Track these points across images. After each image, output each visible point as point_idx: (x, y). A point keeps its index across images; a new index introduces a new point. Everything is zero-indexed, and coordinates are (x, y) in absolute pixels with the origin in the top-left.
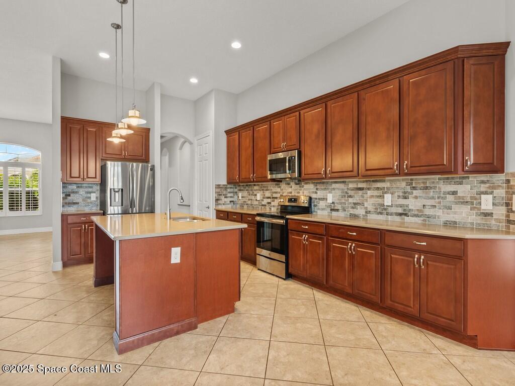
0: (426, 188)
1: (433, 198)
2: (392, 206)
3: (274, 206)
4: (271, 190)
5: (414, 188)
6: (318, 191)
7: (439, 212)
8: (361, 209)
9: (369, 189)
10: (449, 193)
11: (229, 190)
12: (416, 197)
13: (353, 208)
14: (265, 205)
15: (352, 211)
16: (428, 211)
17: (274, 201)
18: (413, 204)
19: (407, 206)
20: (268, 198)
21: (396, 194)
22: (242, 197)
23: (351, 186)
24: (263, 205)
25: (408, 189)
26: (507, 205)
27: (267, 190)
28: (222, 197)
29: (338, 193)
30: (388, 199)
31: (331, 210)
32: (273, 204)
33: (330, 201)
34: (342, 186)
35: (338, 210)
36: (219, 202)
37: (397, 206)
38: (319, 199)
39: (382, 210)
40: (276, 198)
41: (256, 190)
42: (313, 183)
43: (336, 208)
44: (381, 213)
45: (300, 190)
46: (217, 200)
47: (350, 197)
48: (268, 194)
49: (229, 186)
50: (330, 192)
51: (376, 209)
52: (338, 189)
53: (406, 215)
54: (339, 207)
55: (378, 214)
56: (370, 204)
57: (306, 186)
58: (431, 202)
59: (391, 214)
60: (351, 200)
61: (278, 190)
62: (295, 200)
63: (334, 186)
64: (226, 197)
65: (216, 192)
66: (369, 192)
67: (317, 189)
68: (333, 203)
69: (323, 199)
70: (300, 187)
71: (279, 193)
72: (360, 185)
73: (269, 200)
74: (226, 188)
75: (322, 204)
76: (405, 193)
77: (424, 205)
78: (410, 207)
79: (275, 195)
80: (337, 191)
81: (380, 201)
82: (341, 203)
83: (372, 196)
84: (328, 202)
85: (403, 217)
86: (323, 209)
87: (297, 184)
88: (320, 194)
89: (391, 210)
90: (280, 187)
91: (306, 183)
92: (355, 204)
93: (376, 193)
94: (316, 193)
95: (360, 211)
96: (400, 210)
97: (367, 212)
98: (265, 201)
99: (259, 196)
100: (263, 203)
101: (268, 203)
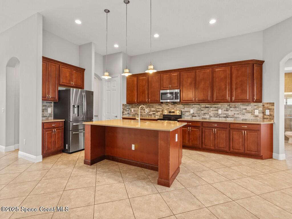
0: (235, 107)
1: (238, 111)
2: (221, 114)
3: (157, 115)
4: (156, 107)
5: (231, 107)
6: (185, 108)
7: (240, 116)
8: (208, 115)
9: (211, 107)
10: (244, 109)
11: (127, 107)
12: (231, 111)
13: (203, 115)
14: (151, 115)
15: (203, 117)
16: (236, 116)
17: (157, 113)
18: (230, 113)
19: (228, 114)
20: (153, 111)
21: (223, 110)
22: (134, 111)
23: (202, 106)
24: (149, 115)
25: (228, 107)
26: (263, 113)
27: (153, 107)
28: (125, 111)
29: (196, 109)
30: (220, 112)
31: (192, 116)
32: (156, 114)
33: (192, 111)
34: (198, 106)
35: (196, 116)
36: (124, 113)
37: (224, 114)
38: (186, 112)
39: (217, 115)
40: (159, 111)
42: (182, 104)
43: (195, 115)
44: (217, 117)
45: (174, 107)
46: (123, 112)
47: (202, 110)
48: (153, 109)
49: (127, 105)
50: (191, 109)
51: (215, 115)
52: (196, 107)
53: (227, 117)
54: (196, 115)
55: (215, 117)
56: (211, 114)
57: (178, 106)
58: (237, 112)
59: (221, 117)
60: (202, 112)
61: (161, 107)
62: (173, 112)
63: (194, 106)
64: (126, 111)
65: (123, 108)
66: (211, 108)
67: (184, 107)
68: (193, 113)
69: (188, 112)
70: (174, 106)
71: (161, 109)
72: (207, 106)
73: (154, 112)
74: (126, 106)
75: (187, 114)
76: (227, 109)
77: (235, 114)
78: (229, 114)
79: (158, 110)
80: (195, 108)
81: (216, 112)
82: (197, 113)
83: (213, 110)
84: (191, 113)
85: (226, 118)
86: (188, 116)
89: (221, 116)
90: (161, 106)
91: (178, 104)
92: (204, 113)
93: (214, 109)
94: (184, 109)
95: (207, 116)
96: (225, 116)
97: (210, 117)
98: (151, 113)
99: (147, 110)
100: (150, 114)
101: (153, 114)
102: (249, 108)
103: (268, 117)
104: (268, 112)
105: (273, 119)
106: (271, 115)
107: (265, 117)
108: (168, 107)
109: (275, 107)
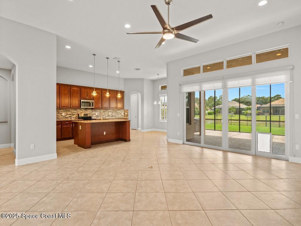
3: (73, 118)
4: (71, 112)
7: (117, 116)
14: (68, 118)
16: (116, 116)
18: (114, 114)
23: (102, 111)
31: (97, 117)
32: (72, 117)
33: (97, 114)
34: (100, 111)
39: (109, 116)
40: (75, 114)
41: (61, 112)
48: (69, 113)
54: (99, 116)
56: (106, 115)
57: (88, 111)
58: (116, 114)
61: (76, 111)
62: (87, 115)
63: (98, 111)
67: (92, 111)
71: (76, 112)
72: (104, 111)
73: (70, 116)
75: (94, 115)
79: (73, 114)
83: (107, 113)
86: (94, 117)
87: (84, 110)
88: (93, 113)
91: (88, 110)
95: (104, 117)
96: (112, 116)
97: (106, 117)
98: (68, 116)
99: (63, 114)
100: (66, 117)
101: (70, 117)
102: (120, 112)
103: (126, 116)
104: (126, 114)
105: (128, 116)
106: (127, 115)
107: (125, 115)
108: (82, 112)
109: (128, 111)
